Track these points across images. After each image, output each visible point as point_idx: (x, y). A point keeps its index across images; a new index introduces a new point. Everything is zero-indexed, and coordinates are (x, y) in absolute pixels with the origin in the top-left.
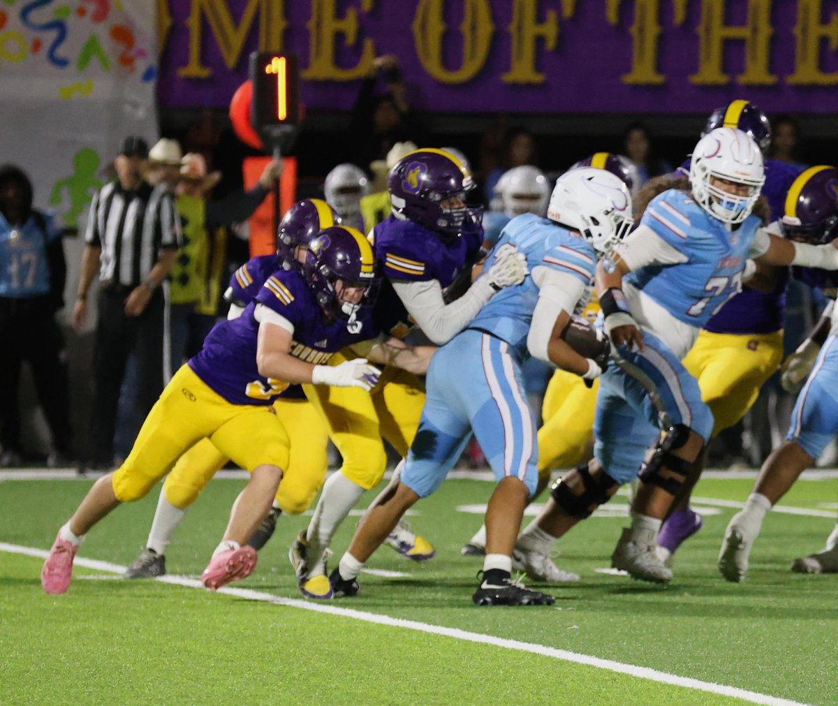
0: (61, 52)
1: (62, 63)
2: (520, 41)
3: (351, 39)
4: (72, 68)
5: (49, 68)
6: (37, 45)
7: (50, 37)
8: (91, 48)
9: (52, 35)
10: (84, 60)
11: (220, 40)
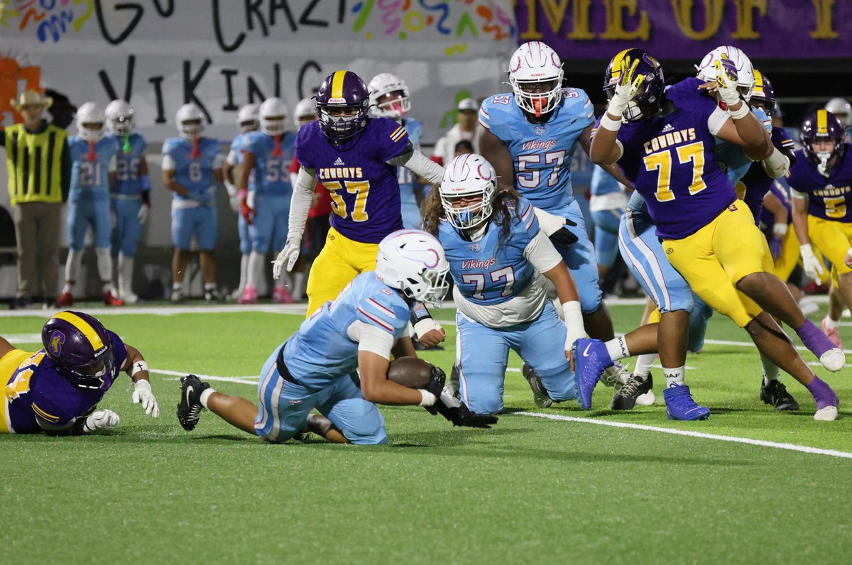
0: (446, 25)
1: (446, 32)
2: (742, 10)
3: (632, 12)
4: (453, 35)
5: (438, 34)
6: (430, 20)
7: (438, 14)
8: (465, 21)
9: (439, 13)
10: (460, 30)
11: (548, 14)
